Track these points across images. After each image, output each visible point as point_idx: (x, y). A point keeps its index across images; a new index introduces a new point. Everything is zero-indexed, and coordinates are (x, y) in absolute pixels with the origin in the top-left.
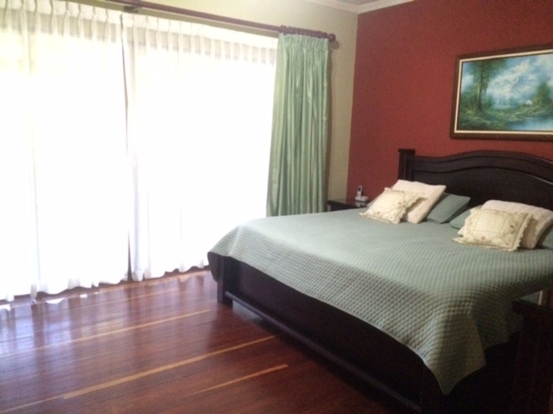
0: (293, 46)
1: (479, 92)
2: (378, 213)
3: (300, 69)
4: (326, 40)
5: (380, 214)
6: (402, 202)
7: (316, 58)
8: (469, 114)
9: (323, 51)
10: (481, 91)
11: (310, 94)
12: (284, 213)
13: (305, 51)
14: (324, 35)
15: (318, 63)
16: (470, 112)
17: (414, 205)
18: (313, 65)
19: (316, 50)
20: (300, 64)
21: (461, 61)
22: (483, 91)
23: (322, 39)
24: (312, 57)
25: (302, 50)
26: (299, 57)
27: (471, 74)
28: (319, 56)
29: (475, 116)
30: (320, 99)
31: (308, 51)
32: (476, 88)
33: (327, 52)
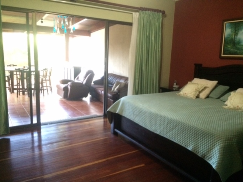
0: (145, 16)
1: (234, 37)
2: (186, 94)
3: (149, 27)
4: (161, 13)
5: (187, 94)
6: (197, 88)
7: (156, 22)
8: (229, 48)
9: (159, 18)
10: (235, 36)
11: (153, 39)
12: (141, 93)
13: (151, 18)
14: (160, 11)
15: (157, 24)
16: (229, 46)
17: (203, 90)
18: (154, 25)
19: (156, 18)
20: (149, 25)
21: (225, 22)
22: (236, 37)
23: (159, 13)
24: (154, 21)
25: (150, 18)
26: (148, 21)
27: (229, 28)
28: (157, 21)
29: (232, 48)
30: (158, 41)
31: (152, 19)
32: (232, 35)
33: (161, 19)
